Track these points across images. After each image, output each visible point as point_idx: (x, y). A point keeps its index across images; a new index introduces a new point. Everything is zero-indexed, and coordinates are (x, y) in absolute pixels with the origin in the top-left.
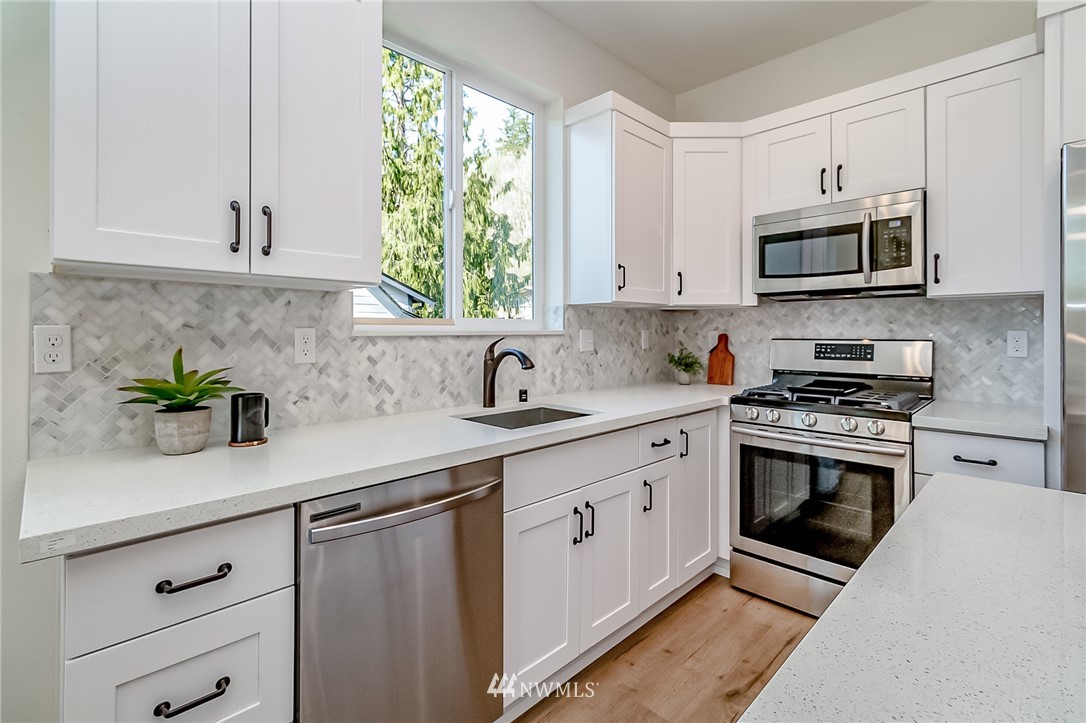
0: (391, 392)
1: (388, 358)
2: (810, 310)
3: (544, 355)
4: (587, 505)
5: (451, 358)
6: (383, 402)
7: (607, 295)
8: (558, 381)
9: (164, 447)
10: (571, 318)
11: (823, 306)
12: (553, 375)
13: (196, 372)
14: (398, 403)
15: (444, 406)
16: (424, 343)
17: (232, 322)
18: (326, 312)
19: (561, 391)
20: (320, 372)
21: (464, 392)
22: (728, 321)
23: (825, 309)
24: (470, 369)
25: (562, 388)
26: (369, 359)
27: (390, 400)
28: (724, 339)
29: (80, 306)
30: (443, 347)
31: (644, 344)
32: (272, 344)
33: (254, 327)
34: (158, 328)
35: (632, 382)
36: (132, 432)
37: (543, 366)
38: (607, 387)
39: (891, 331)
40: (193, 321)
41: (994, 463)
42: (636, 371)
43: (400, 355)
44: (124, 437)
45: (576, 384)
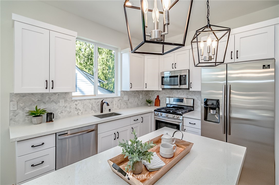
0: (80, 110)
1: (80, 104)
2: (174, 91)
3: (116, 101)
4: (118, 132)
5: (94, 103)
6: (79, 112)
7: (128, 89)
8: (119, 106)
9: (34, 123)
10: (122, 93)
11: (176, 90)
12: (118, 105)
13: (40, 109)
14: (82, 113)
15: (92, 113)
16: (88, 100)
17: (47, 99)
18: (66, 96)
19: (120, 109)
20: (65, 107)
21: (97, 110)
22: (159, 93)
23: (176, 91)
24: (98, 105)
25: (120, 108)
26: (76, 104)
27: (80, 112)
28: (158, 96)
29: (18, 98)
30: (92, 101)
31: (141, 97)
32: (55, 103)
33: (52, 100)
34: (33, 101)
35: (138, 106)
36: (28, 120)
37: (115, 104)
38: (131, 107)
39: (187, 96)
40: (40, 99)
41: (195, 124)
42: (139, 103)
43: (82, 103)
44: (27, 121)
45: (124, 107)
